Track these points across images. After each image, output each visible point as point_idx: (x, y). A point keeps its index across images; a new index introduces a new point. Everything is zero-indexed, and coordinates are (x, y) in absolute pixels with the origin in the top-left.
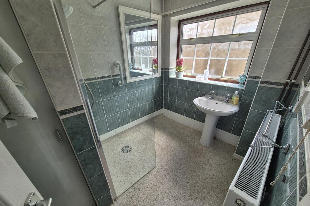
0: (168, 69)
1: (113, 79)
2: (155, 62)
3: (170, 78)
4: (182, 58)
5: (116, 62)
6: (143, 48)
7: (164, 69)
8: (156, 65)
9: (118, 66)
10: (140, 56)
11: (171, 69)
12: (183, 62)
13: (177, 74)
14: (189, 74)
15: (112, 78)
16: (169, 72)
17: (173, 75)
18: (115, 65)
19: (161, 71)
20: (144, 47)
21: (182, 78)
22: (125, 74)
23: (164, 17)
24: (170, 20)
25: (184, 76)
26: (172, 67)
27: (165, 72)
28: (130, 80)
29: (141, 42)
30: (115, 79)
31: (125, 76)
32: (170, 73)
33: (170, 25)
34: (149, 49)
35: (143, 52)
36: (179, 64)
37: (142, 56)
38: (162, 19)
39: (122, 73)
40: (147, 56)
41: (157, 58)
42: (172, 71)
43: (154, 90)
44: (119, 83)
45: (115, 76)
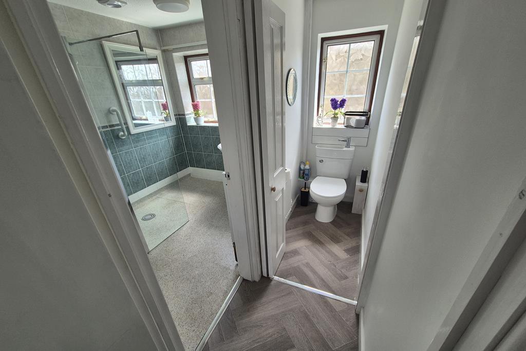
0: (184, 115)
1: (111, 130)
2: (165, 107)
3: (189, 126)
4: (198, 100)
5: (111, 109)
6: (142, 89)
7: (179, 115)
8: (167, 111)
9: (115, 113)
10: (140, 100)
11: (188, 114)
12: (200, 105)
13: (196, 120)
14: (211, 120)
15: (109, 129)
16: (185, 118)
17: (191, 122)
18: (110, 112)
19: (176, 118)
20: (144, 87)
21: (202, 124)
22: (126, 123)
23: (164, 51)
24: (172, 56)
25: (205, 122)
26: (188, 112)
27: (181, 118)
28: (134, 131)
29: (138, 80)
30: (114, 130)
31: (126, 126)
32: (187, 120)
33: (173, 61)
34: (151, 90)
35: (143, 93)
36: (196, 107)
37: (142, 99)
38: (162, 55)
39: (123, 122)
40: (151, 100)
41: (167, 102)
42: (190, 117)
43: (171, 143)
44: (120, 135)
45: (113, 126)
